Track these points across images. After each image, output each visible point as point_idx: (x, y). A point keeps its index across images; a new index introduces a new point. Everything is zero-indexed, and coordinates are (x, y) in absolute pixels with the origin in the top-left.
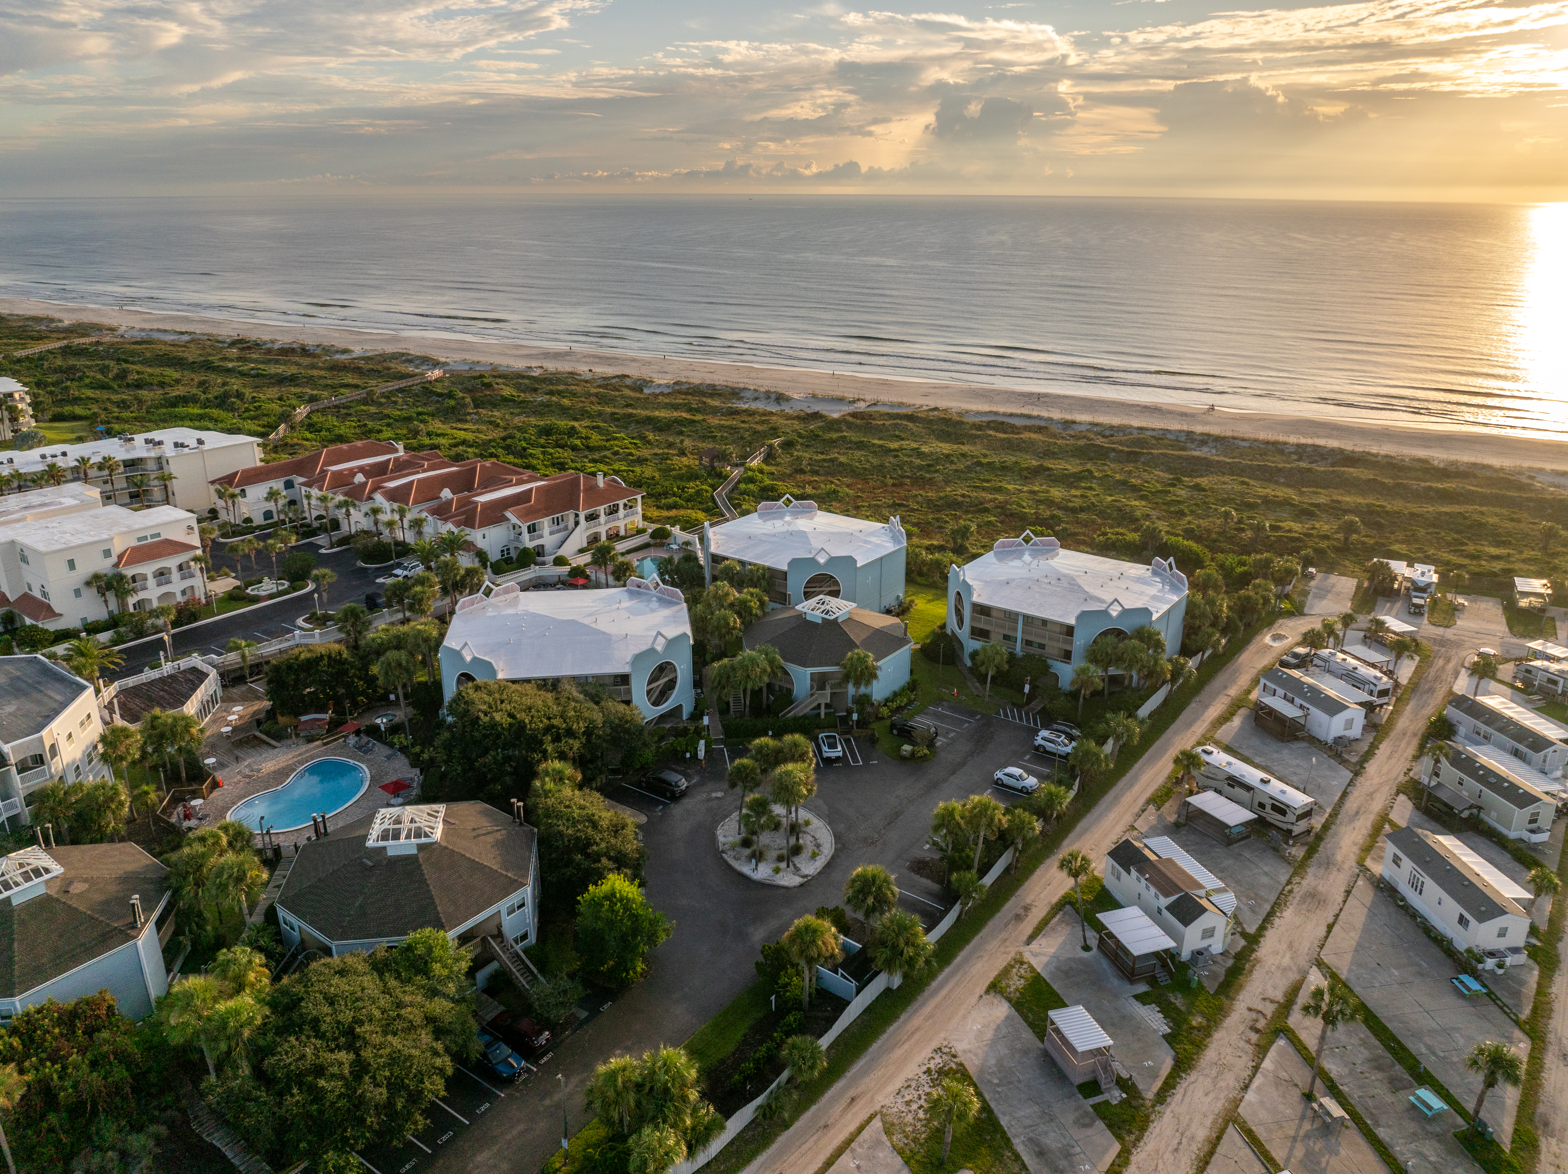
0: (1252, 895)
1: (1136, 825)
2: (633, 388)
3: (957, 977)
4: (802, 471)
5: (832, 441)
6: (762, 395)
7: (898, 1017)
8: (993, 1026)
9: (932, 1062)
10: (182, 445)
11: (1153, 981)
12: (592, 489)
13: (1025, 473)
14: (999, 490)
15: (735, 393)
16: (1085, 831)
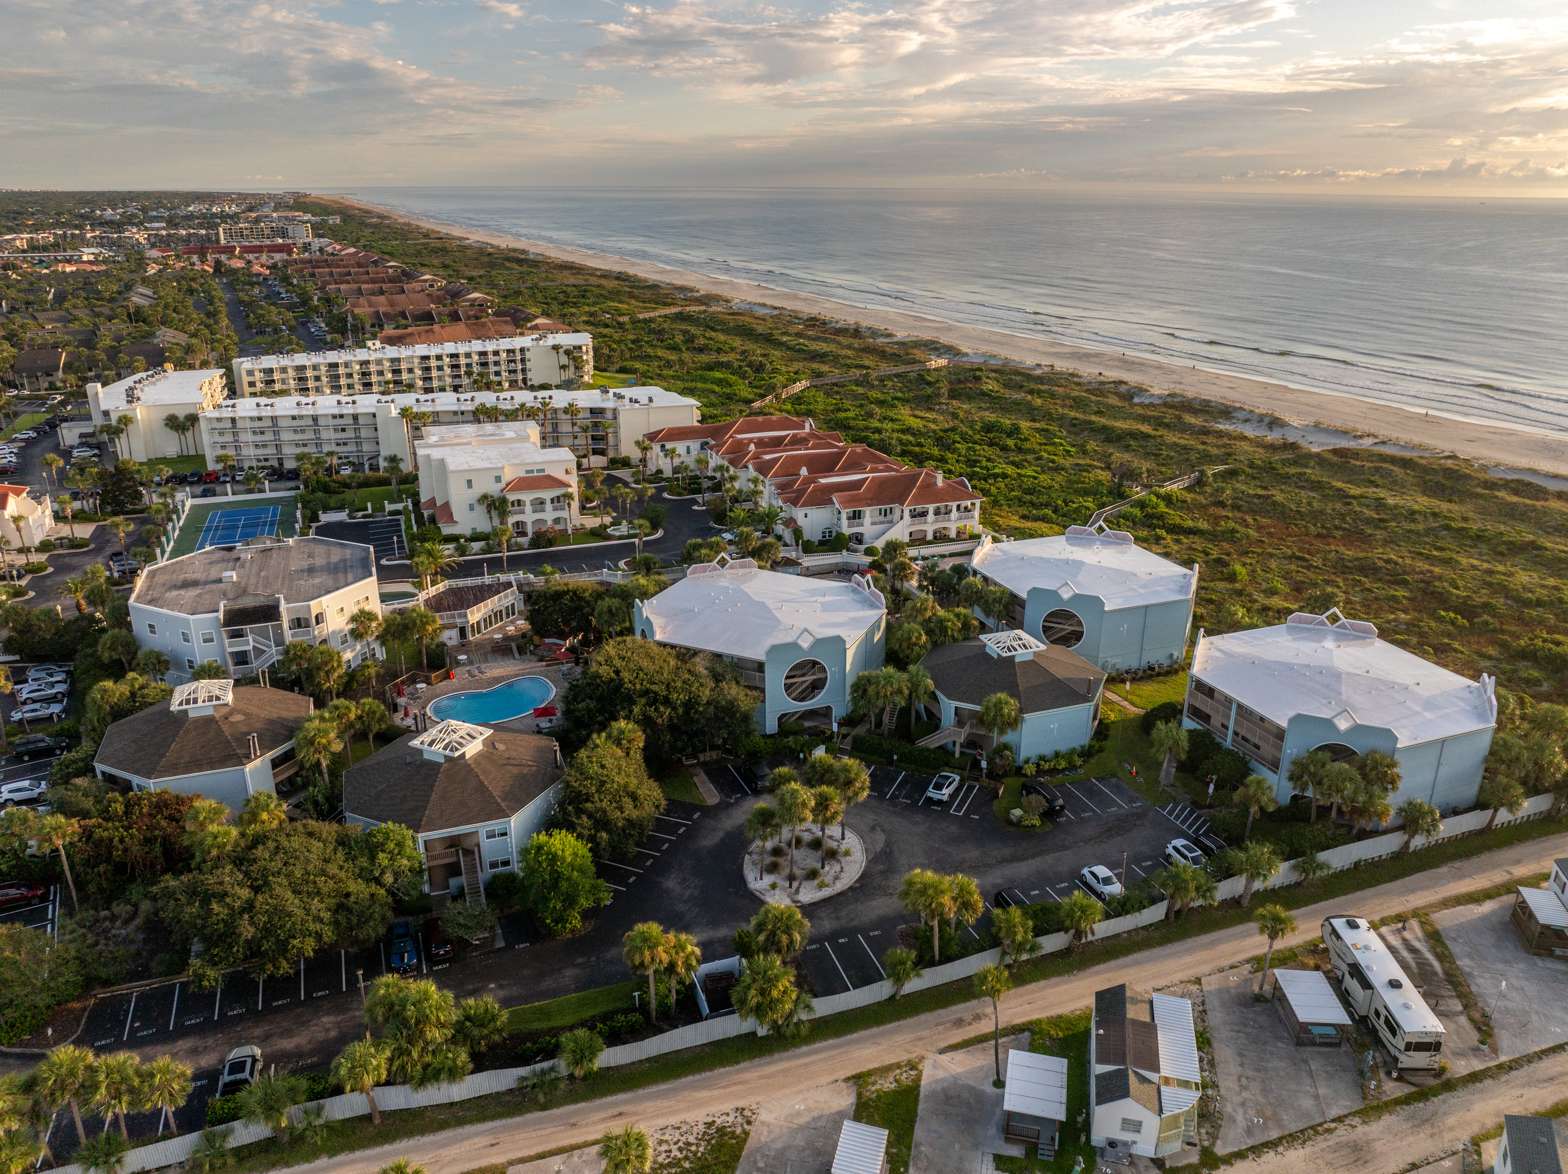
0: (1269, 1113)
1: (1203, 981)
2: (1122, 397)
3: (833, 1053)
4: (1221, 504)
5: (1288, 477)
6: (1255, 418)
7: (737, 1063)
8: (815, 1114)
9: (724, 1118)
10: (636, 401)
11: (1032, 1149)
12: (929, 485)
13: (1502, 548)
14: (1447, 562)
15: (1226, 412)
16: (1137, 963)
